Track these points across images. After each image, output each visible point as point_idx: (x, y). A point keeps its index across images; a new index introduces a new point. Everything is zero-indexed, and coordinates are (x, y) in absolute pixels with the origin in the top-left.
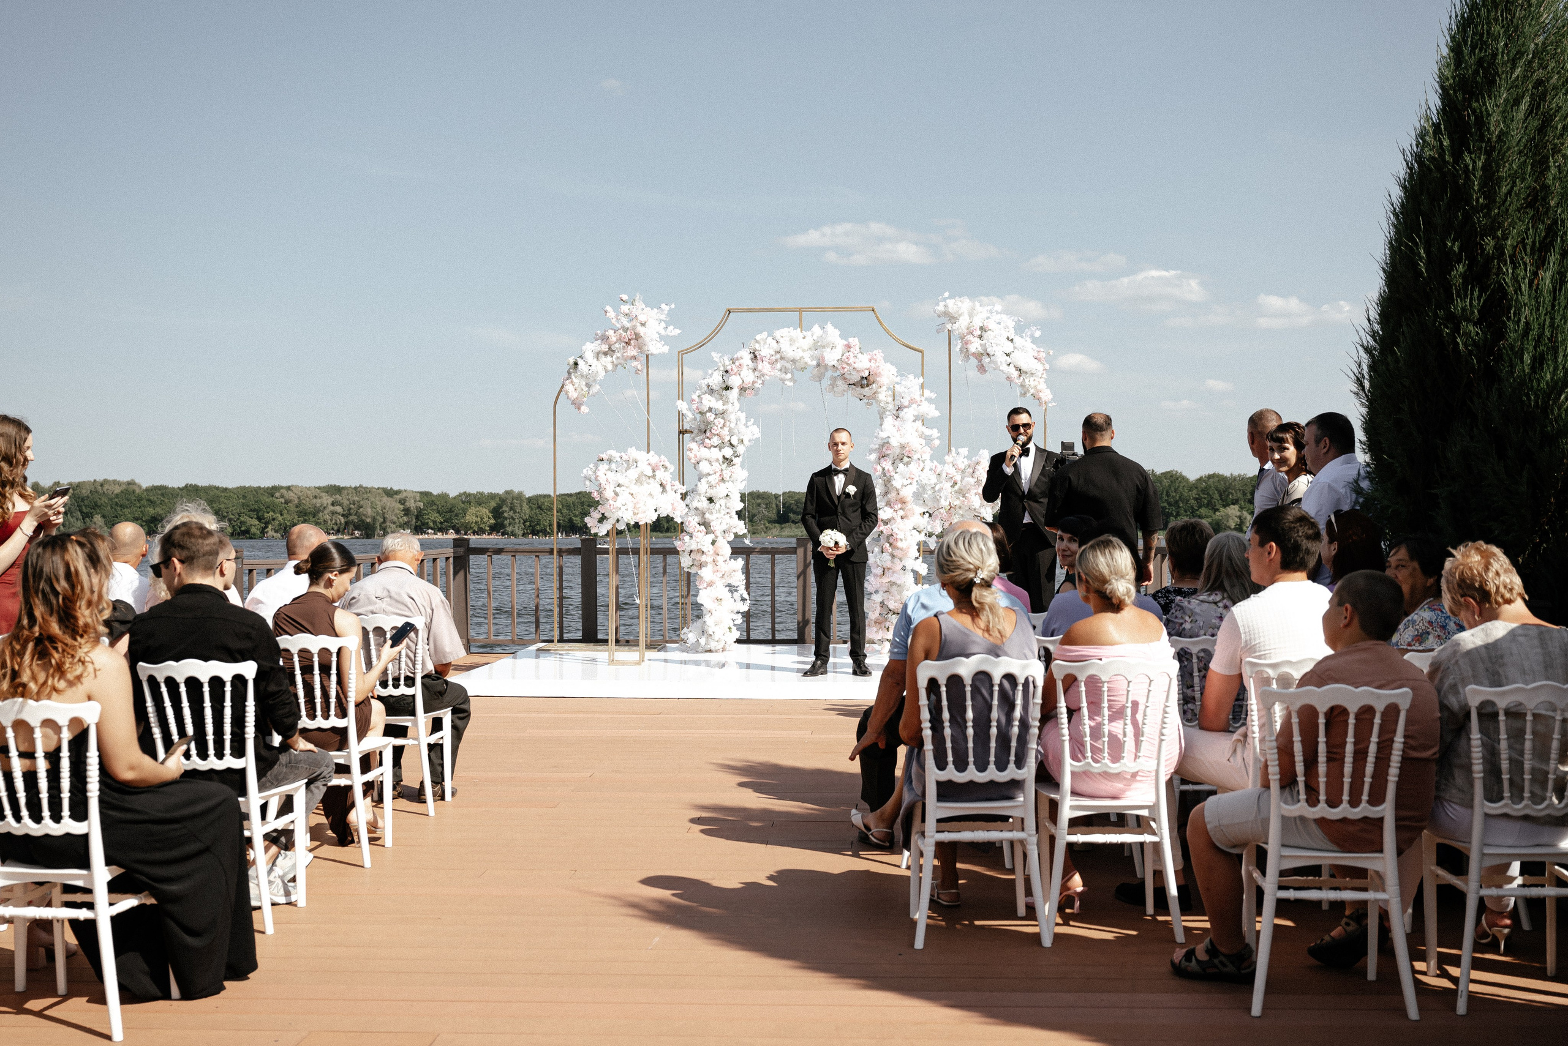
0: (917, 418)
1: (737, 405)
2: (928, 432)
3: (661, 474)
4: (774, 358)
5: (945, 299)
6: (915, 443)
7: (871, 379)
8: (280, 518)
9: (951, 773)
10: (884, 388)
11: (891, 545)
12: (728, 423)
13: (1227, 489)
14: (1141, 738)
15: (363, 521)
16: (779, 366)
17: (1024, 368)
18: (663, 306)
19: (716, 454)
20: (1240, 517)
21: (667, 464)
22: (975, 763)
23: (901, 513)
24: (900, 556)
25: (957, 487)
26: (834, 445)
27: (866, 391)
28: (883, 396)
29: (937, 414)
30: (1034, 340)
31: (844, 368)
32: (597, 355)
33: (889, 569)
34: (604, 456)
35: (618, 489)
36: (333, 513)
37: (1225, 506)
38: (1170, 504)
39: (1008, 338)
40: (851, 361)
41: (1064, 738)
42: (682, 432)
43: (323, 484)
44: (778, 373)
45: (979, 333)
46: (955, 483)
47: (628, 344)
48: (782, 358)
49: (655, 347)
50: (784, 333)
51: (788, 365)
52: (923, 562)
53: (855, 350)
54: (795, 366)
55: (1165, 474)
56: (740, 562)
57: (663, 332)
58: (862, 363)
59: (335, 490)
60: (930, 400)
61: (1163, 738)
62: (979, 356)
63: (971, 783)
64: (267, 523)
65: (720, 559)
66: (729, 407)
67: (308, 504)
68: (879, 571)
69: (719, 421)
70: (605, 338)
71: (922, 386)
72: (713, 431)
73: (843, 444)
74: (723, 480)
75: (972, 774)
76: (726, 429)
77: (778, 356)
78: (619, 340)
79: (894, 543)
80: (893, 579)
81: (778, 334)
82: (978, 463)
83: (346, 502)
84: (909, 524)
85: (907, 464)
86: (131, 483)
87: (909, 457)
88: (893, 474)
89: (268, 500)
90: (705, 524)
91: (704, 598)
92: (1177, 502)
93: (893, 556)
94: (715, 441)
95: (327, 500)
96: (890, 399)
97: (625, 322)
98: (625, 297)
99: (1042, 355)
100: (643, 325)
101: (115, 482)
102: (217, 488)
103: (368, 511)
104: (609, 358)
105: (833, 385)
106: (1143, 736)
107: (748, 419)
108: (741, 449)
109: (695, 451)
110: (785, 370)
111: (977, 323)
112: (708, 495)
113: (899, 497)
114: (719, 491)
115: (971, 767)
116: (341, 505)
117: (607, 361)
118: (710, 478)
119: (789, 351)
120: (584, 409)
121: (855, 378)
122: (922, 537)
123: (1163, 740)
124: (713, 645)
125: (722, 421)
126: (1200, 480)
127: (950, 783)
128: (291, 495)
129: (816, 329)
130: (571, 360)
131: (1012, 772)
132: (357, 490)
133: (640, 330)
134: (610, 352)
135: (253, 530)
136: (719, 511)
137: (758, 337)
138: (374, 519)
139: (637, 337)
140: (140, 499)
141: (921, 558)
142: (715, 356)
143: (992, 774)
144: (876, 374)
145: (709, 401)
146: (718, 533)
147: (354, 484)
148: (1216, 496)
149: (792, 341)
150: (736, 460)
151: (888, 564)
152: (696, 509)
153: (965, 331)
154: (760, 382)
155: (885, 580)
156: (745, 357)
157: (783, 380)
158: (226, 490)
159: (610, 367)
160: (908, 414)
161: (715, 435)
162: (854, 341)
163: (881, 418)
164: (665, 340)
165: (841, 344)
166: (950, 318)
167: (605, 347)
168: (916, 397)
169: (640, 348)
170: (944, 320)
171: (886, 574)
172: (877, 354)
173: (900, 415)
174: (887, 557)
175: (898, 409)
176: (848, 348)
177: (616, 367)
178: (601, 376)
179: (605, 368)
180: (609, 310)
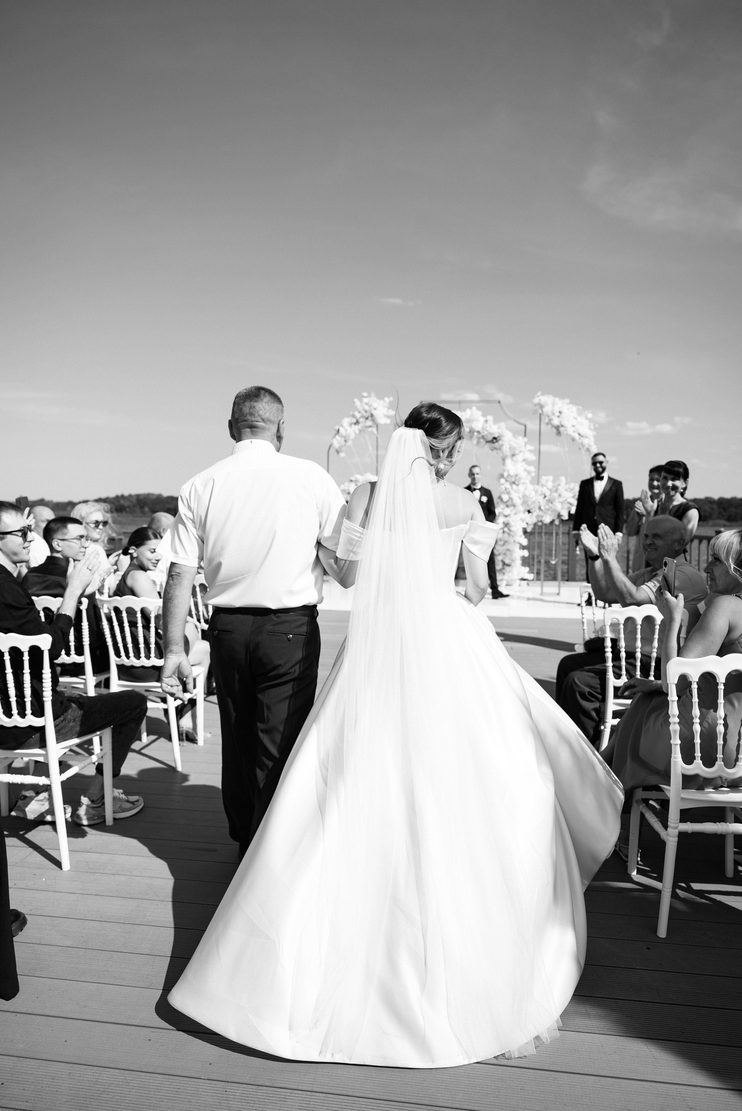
0: (524, 460)
2: (529, 468)
5: (538, 396)
6: (523, 474)
7: (498, 439)
10: (506, 444)
17: (582, 433)
23: (514, 512)
24: (514, 535)
25: (547, 498)
26: (471, 474)
27: (496, 445)
28: (506, 449)
29: (533, 458)
30: (588, 418)
31: (484, 433)
32: (351, 425)
34: (353, 479)
39: (574, 417)
40: (488, 429)
45: (558, 414)
46: (545, 497)
47: (367, 419)
49: (382, 421)
52: (525, 538)
53: (491, 422)
57: (386, 414)
58: (494, 429)
60: (530, 451)
62: (557, 428)
70: (354, 416)
71: (526, 443)
73: (478, 474)
78: (363, 416)
82: (559, 485)
84: (518, 517)
85: (518, 485)
87: (519, 482)
88: (510, 489)
93: (509, 534)
96: (509, 449)
97: (367, 408)
98: (365, 394)
99: (593, 427)
100: (375, 409)
104: (357, 426)
105: (478, 442)
111: (557, 410)
117: (356, 428)
120: (342, 455)
121: (490, 438)
122: (525, 526)
127: (697, 776)
129: (468, 412)
130: (337, 429)
133: (374, 413)
134: (357, 423)
139: (372, 415)
141: (524, 536)
144: (501, 436)
153: (552, 413)
155: (505, 547)
159: (357, 432)
160: (520, 457)
163: (504, 460)
164: (388, 417)
165: (482, 419)
166: (541, 407)
167: (354, 421)
168: (523, 449)
169: (373, 421)
170: (538, 407)
171: (506, 544)
172: (503, 425)
173: (514, 458)
174: (506, 535)
175: (513, 455)
176: (486, 421)
177: (360, 431)
178: (352, 436)
179: (355, 432)
180: (357, 401)
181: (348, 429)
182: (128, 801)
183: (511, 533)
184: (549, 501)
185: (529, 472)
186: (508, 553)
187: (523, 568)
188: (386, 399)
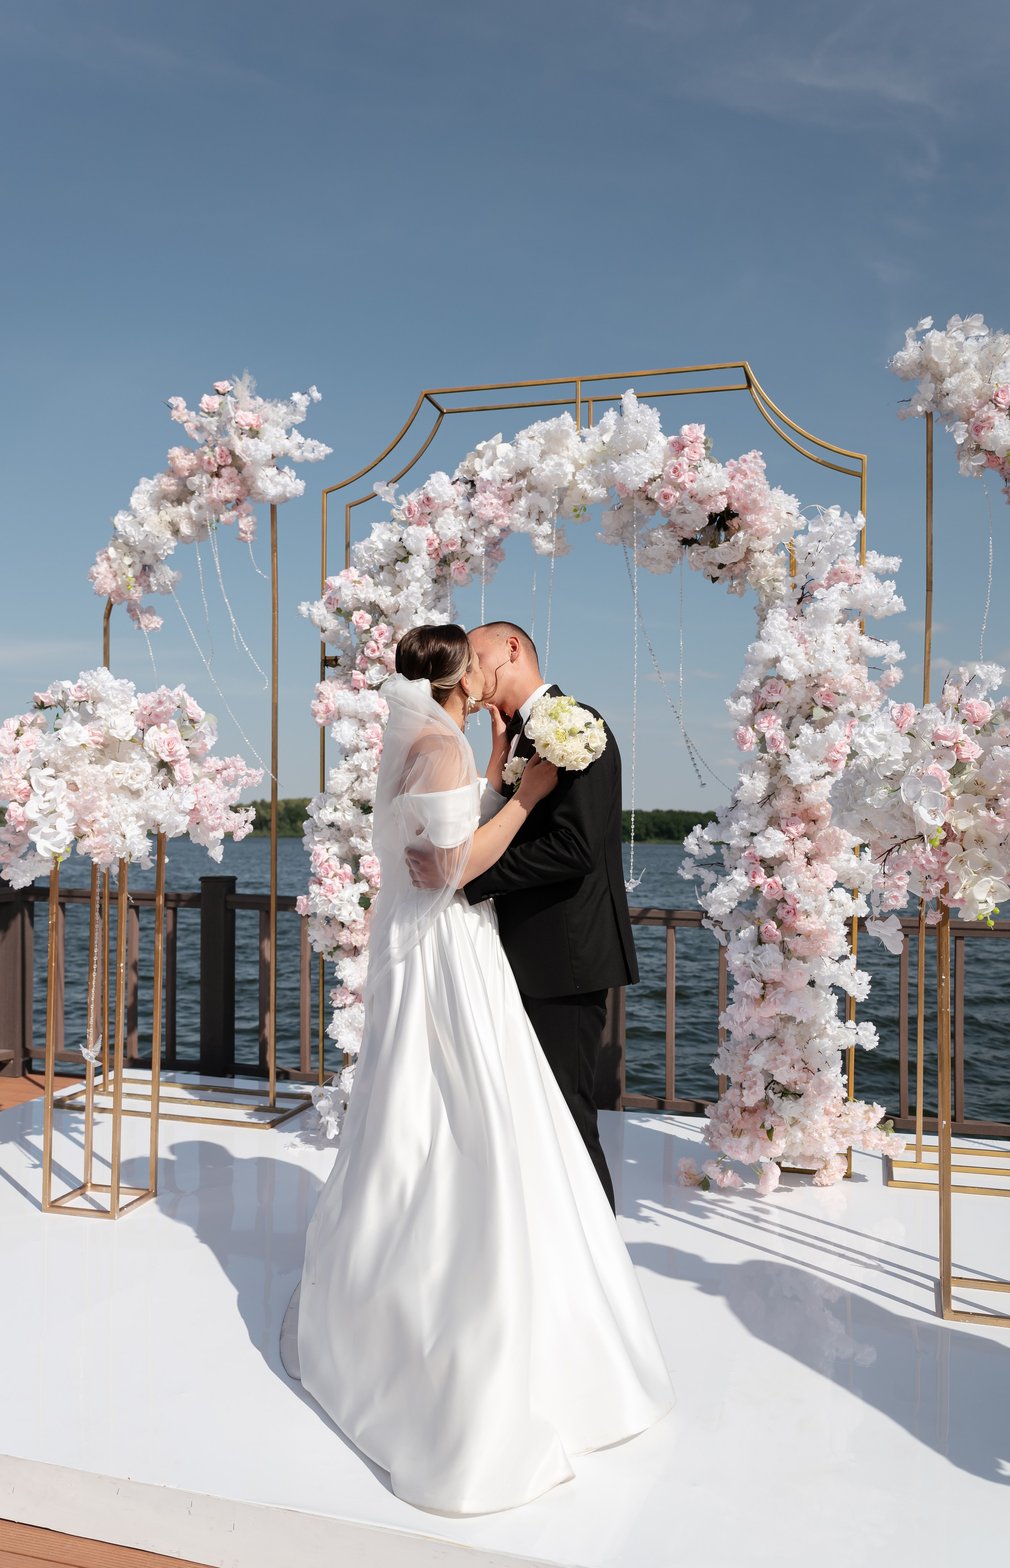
0: (848, 614)
2: (875, 649)
4: (511, 486)
5: (921, 333)
6: (844, 673)
7: (735, 520)
10: (768, 542)
11: (780, 923)
16: (523, 503)
18: (296, 397)
23: (807, 845)
24: (805, 952)
27: (723, 552)
28: (766, 563)
29: (898, 604)
31: (666, 497)
32: (157, 502)
33: (775, 984)
40: (685, 478)
44: (518, 519)
47: (218, 475)
48: (531, 488)
49: (272, 482)
51: (544, 504)
52: (860, 965)
53: (694, 452)
57: (294, 452)
58: (713, 484)
60: (882, 576)
68: (752, 988)
71: (863, 540)
72: (368, 652)
77: (523, 483)
78: (200, 467)
79: (789, 919)
80: (785, 1011)
81: (523, 434)
84: (827, 873)
85: (821, 725)
87: (827, 709)
88: (782, 746)
93: (785, 950)
96: (782, 571)
97: (215, 431)
100: (246, 436)
104: (181, 506)
105: (645, 542)
110: (536, 513)
113: (801, 806)
117: (180, 514)
118: (357, 758)
119: (547, 470)
121: (697, 521)
129: (609, 418)
133: (244, 449)
134: (183, 496)
137: (482, 444)
139: (234, 460)
141: (853, 958)
144: (746, 508)
145: (366, 587)
149: (552, 444)
151: (773, 973)
153: (976, 399)
154: (481, 540)
155: (769, 1010)
156: (452, 489)
159: (186, 529)
160: (827, 603)
161: (373, 661)
162: (693, 433)
163: (758, 616)
164: (303, 469)
165: (661, 442)
167: (171, 484)
168: (849, 564)
171: (771, 994)
172: (751, 461)
173: (806, 606)
174: (771, 953)
175: (801, 593)
176: (680, 449)
177: (200, 526)
178: (168, 545)
179: (176, 532)
180: (178, 402)
183: (795, 944)
184: (976, 788)
185: (876, 667)
186: (790, 1033)
187: (860, 1107)
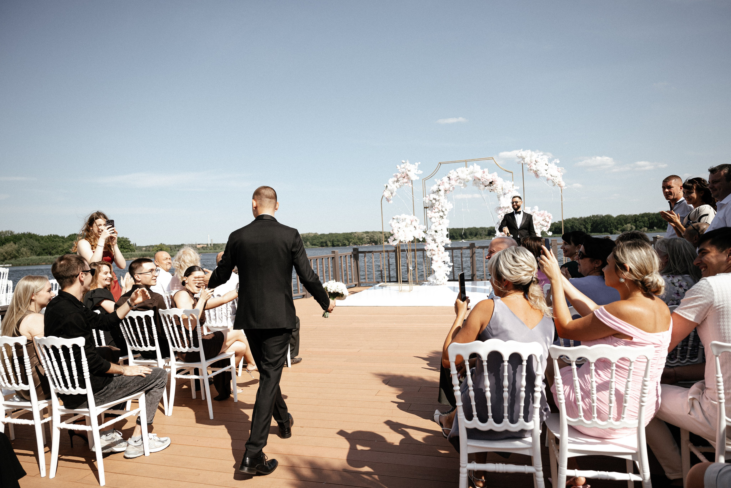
1: (443, 197)
3: (414, 223)
4: (456, 179)
5: (520, 152)
7: (493, 183)
8: (353, 241)
9: (476, 423)
10: (499, 186)
12: (441, 204)
13: (626, 219)
14: (625, 405)
15: (375, 241)
16: (458, 181)
17: (553, 175)
19: (438, 215)
20: (631, 227)
21: (417, 219)
22: (493, 417)
27: (492, 187)
28: (499, 190)
30: (556, 164)
31: (482, 179)
32: (394, 183)
34: (394, 217)
35: (399, 229)
36: (367, 239)
37: (626, 224)
38: (608, 225)
39: (546, 164)
40: (485, 177)
41: (561, 401)
42: (425, 208)
43: (364, 231)
44: (458, 184)
45: (534, 162)
47: (404, 178)
48: (459, 179)
49: (414, 178)
50: (459, 170)
51: (462, 181)
53: (486, 173)
54: (465, 182)
55: (606, 216)
56: (447, 253)
57: (417, 173)
58: (490, 177)
59: (367, 232)
61: (642, 404)
62: (535, 172)
63: (491, 432)
64: (350, 242)
65: (440, 252)
66: (441, 198)
67: (360, 237)
69: (437, 203)
70: (396, 176)
71: (513, 185)
72: (435, 207)
74: (440, 224)
75: (491, 425)
76: (440, 206)
77: (458, 178)
78: (401, 176)
81: (458, 170)
83: (370, 236)
86: (316, 233)
89: (350, 236)
90: (434, 240)
91: (434, 267)
92: (610, 224)
94: (436, 210)
95: (365, 235)
96: (501, 190)
97: (403, 170)
98: (404, 161)
99: (560, 170)
100: (409, 171)
101: (312, 233)
102: (337, 234)
103: (376, 238)
104: (398, 183)
106: (626, 402)
107: (448, 201)
108: (446, 213)
109: (430, 213)
110: (460, 183)
111: (534, 159)
112: (435, 230)
114: (438, 228)
115: (491, 420)
116: (369, 236)
117: (397, 184)
118: (436, 224)
119: (462, 176)
120: (390, 202)
121: (487, 183)
123: (643, 406)
124: (438, 283)
125: (438, 203)
126: (618, 217)
127: (475, 430)
128: (356, 234)
129: (471, 167)
130: (386, 186)
131: (521, 424)
132: (373, 232)
133: (408, 173)
134: (397, 181)
135: (347, 244)
136: (439, 235)
137: (450, 172)
138: (377, 240)
139: (407, 175)
140: (318, 237)
142: (436, 180)
143: (506, 425)
144: (495, 181)
145: (433, 196)
146: (439, 243)
147: (372, 231)
148: (623, 221)
149: (462, 172)
150: (444, 217)
152: (431, 235)
153: (530, 162)
154: (452, 188)
156: (445, 179)
157: (461, 186)
158: (339, 234)
159: (398, 187)
162: (486, 170)
163: (499, 197)
164: (418, 175)
165: (481, 171)
166: (523, 159)
167: (396, 179)
168: (511, 189)
169: (409, 179)
170: (521, 159)
172: (495, 174)
173: (505, 196)
175: (505, 194)
176: (484, 172)
177: (400, 186)
178: (395, 189)
179: (397, 187)
180: (398, 166)
181: (393, 186)
182: (160, 441)
188: (416, 164)
